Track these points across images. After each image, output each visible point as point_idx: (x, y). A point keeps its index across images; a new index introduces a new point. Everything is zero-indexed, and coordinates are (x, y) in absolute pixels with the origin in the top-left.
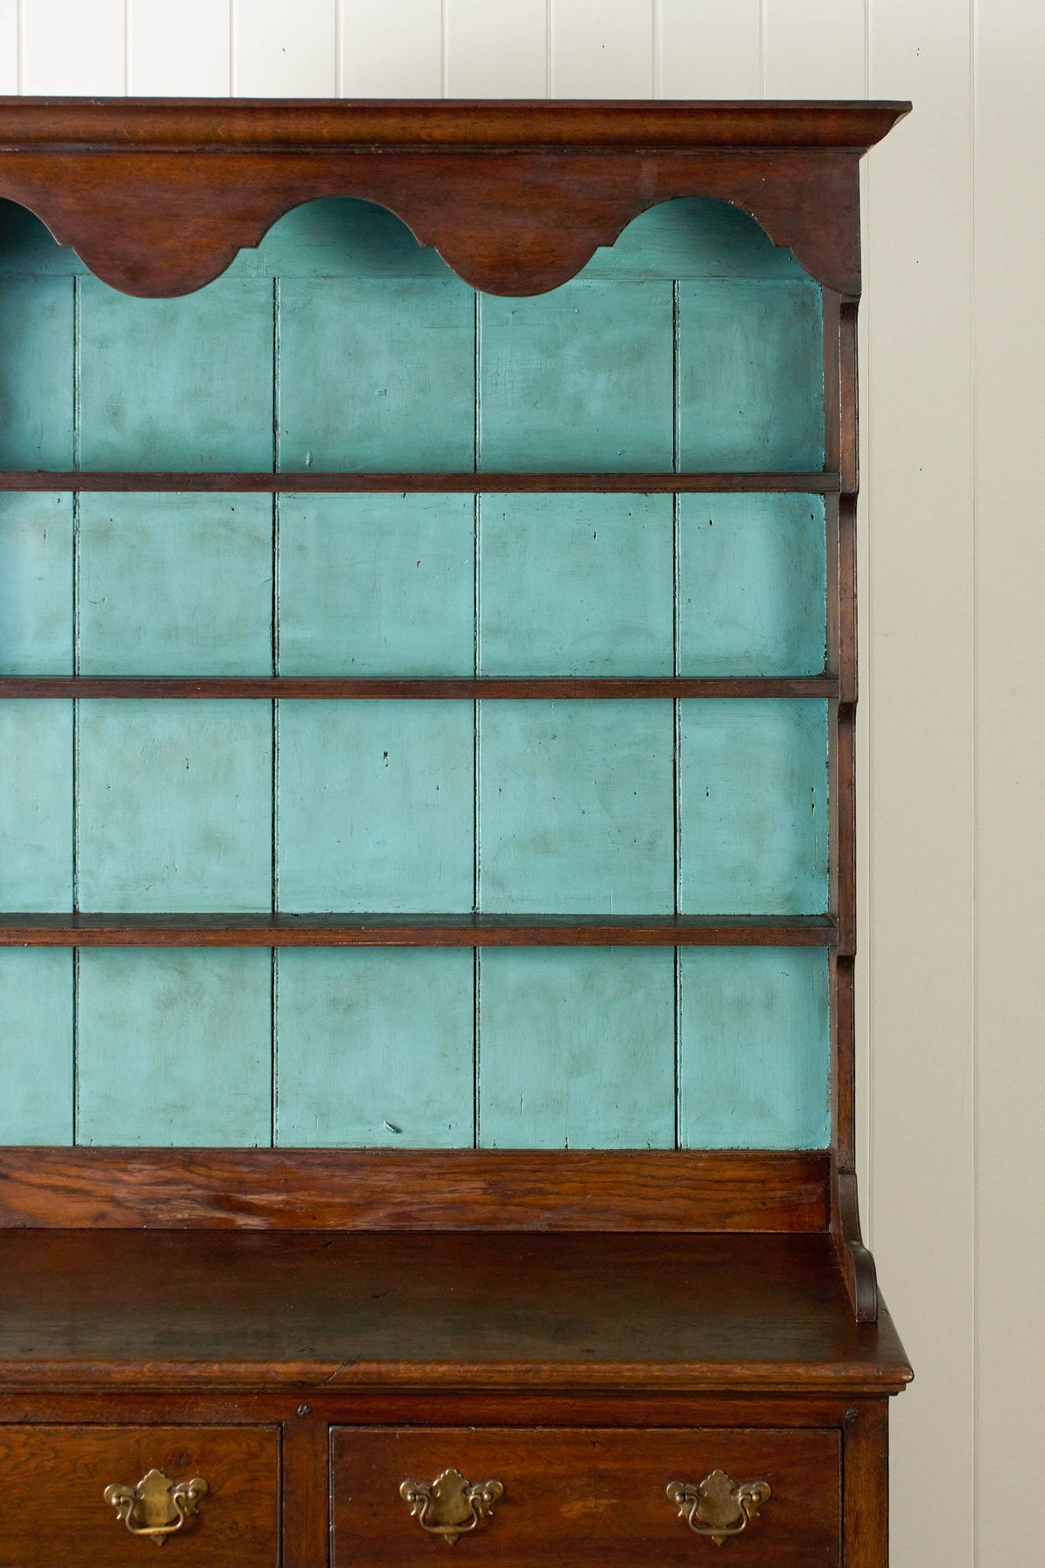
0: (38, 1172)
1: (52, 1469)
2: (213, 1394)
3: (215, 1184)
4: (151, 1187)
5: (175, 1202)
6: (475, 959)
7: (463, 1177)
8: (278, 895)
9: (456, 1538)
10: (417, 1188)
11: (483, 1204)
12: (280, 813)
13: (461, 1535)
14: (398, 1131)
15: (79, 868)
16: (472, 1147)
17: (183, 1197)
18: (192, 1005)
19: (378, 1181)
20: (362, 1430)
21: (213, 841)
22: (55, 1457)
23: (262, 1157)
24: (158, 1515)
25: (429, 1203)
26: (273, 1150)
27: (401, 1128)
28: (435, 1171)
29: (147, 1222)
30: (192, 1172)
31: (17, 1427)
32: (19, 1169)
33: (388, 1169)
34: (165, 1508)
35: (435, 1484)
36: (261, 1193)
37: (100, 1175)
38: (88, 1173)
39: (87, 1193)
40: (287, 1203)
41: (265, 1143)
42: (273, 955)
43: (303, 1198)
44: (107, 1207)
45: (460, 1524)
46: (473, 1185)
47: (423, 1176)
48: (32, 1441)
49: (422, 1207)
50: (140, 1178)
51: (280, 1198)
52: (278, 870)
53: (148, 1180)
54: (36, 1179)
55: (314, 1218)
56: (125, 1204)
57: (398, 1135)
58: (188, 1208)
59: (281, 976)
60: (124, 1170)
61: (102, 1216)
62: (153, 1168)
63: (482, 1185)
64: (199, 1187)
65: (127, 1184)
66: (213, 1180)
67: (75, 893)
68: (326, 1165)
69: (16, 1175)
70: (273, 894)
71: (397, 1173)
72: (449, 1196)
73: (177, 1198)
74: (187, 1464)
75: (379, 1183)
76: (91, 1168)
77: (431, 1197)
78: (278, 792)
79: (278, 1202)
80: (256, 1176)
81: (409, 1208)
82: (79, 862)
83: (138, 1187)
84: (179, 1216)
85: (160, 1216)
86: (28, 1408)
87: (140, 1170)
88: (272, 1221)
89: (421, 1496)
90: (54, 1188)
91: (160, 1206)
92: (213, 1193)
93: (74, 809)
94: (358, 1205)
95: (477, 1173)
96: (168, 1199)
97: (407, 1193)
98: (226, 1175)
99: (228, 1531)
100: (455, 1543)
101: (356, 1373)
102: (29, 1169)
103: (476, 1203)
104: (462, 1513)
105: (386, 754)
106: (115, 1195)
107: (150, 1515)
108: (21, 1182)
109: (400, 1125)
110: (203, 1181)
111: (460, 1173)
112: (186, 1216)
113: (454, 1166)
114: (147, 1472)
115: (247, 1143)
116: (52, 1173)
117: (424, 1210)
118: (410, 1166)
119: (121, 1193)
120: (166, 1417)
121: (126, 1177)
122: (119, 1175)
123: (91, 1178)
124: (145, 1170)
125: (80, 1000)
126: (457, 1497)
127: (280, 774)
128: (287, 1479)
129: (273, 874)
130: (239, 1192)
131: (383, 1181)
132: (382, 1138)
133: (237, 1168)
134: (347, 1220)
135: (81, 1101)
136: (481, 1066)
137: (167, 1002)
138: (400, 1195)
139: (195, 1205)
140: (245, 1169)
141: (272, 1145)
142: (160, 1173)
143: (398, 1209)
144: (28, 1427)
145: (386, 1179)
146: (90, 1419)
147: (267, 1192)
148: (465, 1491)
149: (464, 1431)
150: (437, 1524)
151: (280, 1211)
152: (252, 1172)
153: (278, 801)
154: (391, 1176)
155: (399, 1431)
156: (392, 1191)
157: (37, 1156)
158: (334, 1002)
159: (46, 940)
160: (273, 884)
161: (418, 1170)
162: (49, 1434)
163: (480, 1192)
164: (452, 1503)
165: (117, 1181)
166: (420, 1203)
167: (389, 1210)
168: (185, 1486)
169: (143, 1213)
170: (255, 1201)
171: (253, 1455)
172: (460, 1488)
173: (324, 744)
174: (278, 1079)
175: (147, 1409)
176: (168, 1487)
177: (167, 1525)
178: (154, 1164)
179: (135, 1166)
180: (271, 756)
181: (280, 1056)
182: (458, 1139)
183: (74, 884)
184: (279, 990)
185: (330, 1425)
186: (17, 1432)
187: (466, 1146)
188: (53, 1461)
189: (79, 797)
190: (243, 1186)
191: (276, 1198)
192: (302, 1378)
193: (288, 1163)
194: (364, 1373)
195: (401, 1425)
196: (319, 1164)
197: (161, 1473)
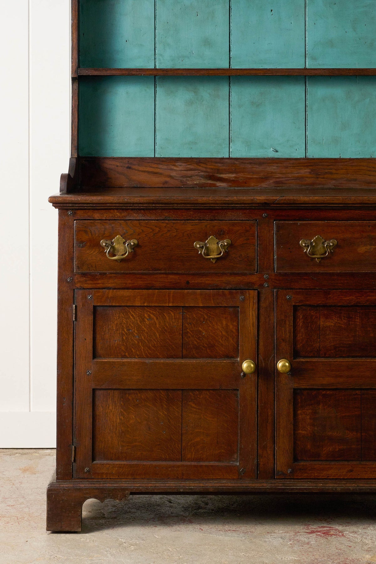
0: (142, 166)
1: (175, 236)
2: (233, 209)
3: (209, 170)
4: (185, 172)
5: (194, 177)
6: (306, 87)
7: (302, 168)
8: (231, 63)
9: (320, 260)
10: (284, 172)
11: (309, 178)
12: (232, 32)
13: (322, 258)
14: (277, 151)
15: (157, 53)
16: (305, 157)
17: (196, 175)
18: (199, 104)
19: (270, 169)
20: (287, 222)
21: (207, 43)
22: (176, 232)
23: (226, 160)
24: (213, 252)
25: (289, 178)
26: (229, 158)
27: (279, 151)
28: (291, 165)
29: (183, 185)
30: (200, 166)
31: (163, 221)
32: (135, 165)
33: (274, 165)
34: (216, 250)
35: (312, 241)
36: (226, 174)
37: (165, 167)
38: (161, 166)
39: (161, 174)
40: (235, 177)
41: (227, 156)
42: (229, 86)
43: (242, 176)
44: (168, 179)
45: (322, 255)
46: (306, 171)
47: (287, 167)
48: (168, 226)
49: (286, 179)
50: (181, 168)
51: (233, 176)
52: (231, 54)
53: (183, 169)
54: (141, 168)
55: (246, 183)
56: (175, 178)
57: (277, 153)
58: (199, 180)
59: (233, 94)
60: (174, 165)
61: (166, 182)
62: (186, 164)
63: (309, 171)
64: (202, 171)
65: (175, 170)
66: (208, 169)
67: (155, 62)
68: (250, 163)
69: (134, 167)
70: (230, 63)
71: (277, 166)
72: (297, 175)
73: (194, 176)
74: (223, 234)
75: (270, 170)
76: (162, 164)
77: (290, 175)
78: (231, 25)
79: (232, 177)
80: (224, 167)
81: (281, 179)
82: (156, 51)
83: (179, 172)
84: (195, 183)
85: (188, 183)
86: (166, 214)
87: (180, 165)
88: (230, 184)
89: (308, 244)
90: (148, 172)
91: (188, 179)
92: (208, 174)
93: (155, 31)
94: (262, 178)
95: (307, 166)
96: (191, 176)
97: (281, 174)
98: (212, 167)
99: (238, 258)
100: (320, 262)
101: (285, 200)
102: (139, 165)
103: (307, 177)
104: (322, 251)
105: (272, 11)
106: (171, 174)
107: (211, 252)
108: (136, 170)
109: (278, 149)
110: (204, 170)
111: (301, 166)
112: (198, 183)
113: (298, 163)
114: (209, 237)
115: (220, 156)
116: (147, 167)
117: (286, 180)
118: (281, 164)
119: (173, 174)
120: (216, 218)
121: (175, 168)
122: (172, 167)
123: (162, 168)
124: (182, 165)
125: (157, 103)
126: (320, 246)
127: (232, 18)
128: (259, 240)
129: (230, 55)
130: (217, 173)
131: (271, 169)
132: (271, 154)
133: (217, 165)
134: (258, 184)
135: (157, 141)
136: (308, 127)
137: (190, 103)
138: (278, 175)
139: (201, 179)
140: (219, 165)
141: (229, 157)
142: (188, 166)
143: (278, 180)
144: (167, 221)
145: (273, 168)
146: (189, 218)
147: (228, 173)
148: (323, 243)
149: (323, 222)
150: (313, 254)
151: (233, 181)
152: (222, 166)
153: (231, 28)
154: (274, 167)
156: (275, 173)
158: (253, 103)
159: (150, 73)
160: (230, 59)
161: (284, 165)
162: (174, 223)
163: (308, 173)
164: (319, 248)
165: (172, 170)
166: (286, 177)
167: (274, 180)
168: (223, 242)
169: (181, 181)
170: (223, 177)
171: (247, 231)
172: (322, 242)
173: (248, 7)
174: (232, 132)
175: (209, 215)
176: (217, 242)
177: (217, 255)
178: (185, 163)
179: (178, 164)
180: (229, 11)
181: (232, 123)
182: (299, 154)
183: (155, 59)
184: (231, 99)
185: (274, 220)
186: (163, 223)
187: (302, 157)
188: (176, 233)
189: (157, 26)
190: (219, 171)
191: (232, 176)
192: (266, 201)
193: (236, 162)
194: (288, 200)
195: (300, 220)
196: (248, 163)
197: (214, 237)
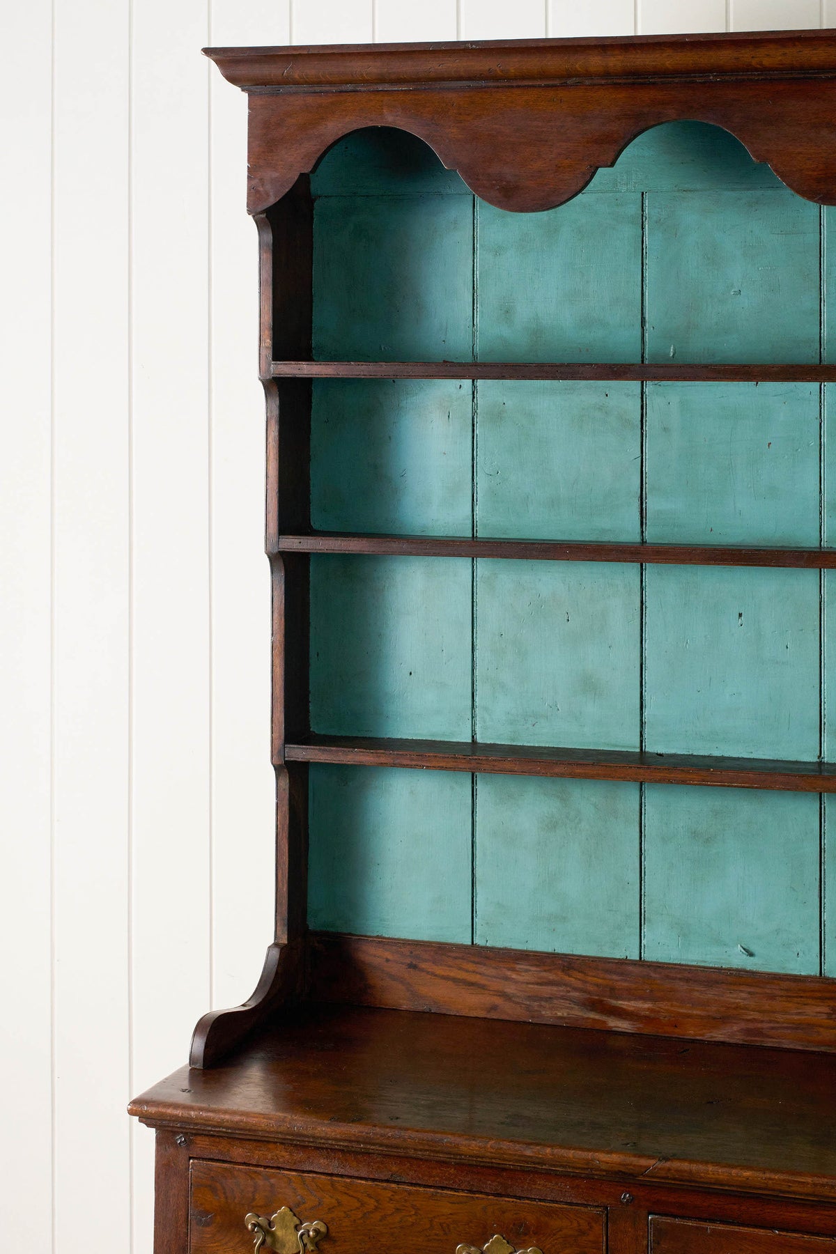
0: (441, 965)
1: (413, 1224)
2: (548, 1174)
3: (591, 988)
4: (536, 986)
5: (555, 1001)
6: (821, 804)
7: (810, 1001)
8: (646, 736)
10: (767, 1007)
11: (827, 1028)
12: (649, 663)
14: (751, 954)
15: (477, 703)
16: (818, 975)
17: (563, 998)
18: (571, 829)
19: (732, 998)
20: (677, 1221)
21: (589, 686)
22: (416, 1214)
23: (631, 968)
25: (778, 1022)
26: (641, 963)
27: (756, 953)
28: (783, 993)
29: (533, 1017)
30: (570, 976)
31: (385, 1184)
32: (426, 961)
33: (742, 988)
36: (629, 1000)
37: (492, 972)
38: (482, 969)
39: (483, 987)
40: (652, 1010)
41: (634, 956)
42: (641, 789)
43: (666, 1007)
44: (497, 1001)
46: (818, 1009)
47: (772, 997)
48: (397, 1197)
49: (772, 1025)
50: (526, 977)
51: (646, 1006)
52: (646, 714)
53: (533, 980)
54: (439, 970)
55: (676, 1026)
56: (513, 999)
57: (752, 958)
58: (567, 1008)
59: (648, 809)
60: (513, 970)
61: (494, 1008)
62: (538, 969)
63: (826, 1010)
64: (575, 989)
65: (516, 982)
66: (588, 985)
67: (473, 725)
68: (687, 980)
69: (423, 965)
70: (641, 735)
71: (749, 993)
72: (796, 1017)
73: (557, 998)
74: (525, 1234)
75: (733, 1000)
76: (485, 965)
77: (780, 1017)
78: (646, 645)
79: (644, 1009)
80: (626, 984)
81: (759, 1025)
82: (477, 699)
83: (524, 986)
84: (559, 1014)
85: (543, 1013)
86: (394, 1168)
87: (527, 971)
88: (638, 1026)
90: (455, 980)
91: (543, 1003)
92: (588, 996)
93: (473, 652)
94: (714, 1018)
95: (822, 999)
96: (550, 998)
97: (758, 1011)
98: (600, 981)
101: (669, 1170)
102: (434, 962)
103: (821, 1026)
105: (740, 615)
106: (505, 990)
108: (428, 973)
109: (752, 948)
110: (579, 985)
111: (807, 997)
112: (565, 1015)
113: (799, 990)
114: (492, 1236)
115: (619, 954)
116: (451, 967)
117: (773, 1028)
118: (761, 987)
119: (510, 989)
120: (509, 1190)
121: (514, 976)
122: (509, 973)
123: (486, 973)
124: (530, 971)
125: (478, 819)
127: (647, 629)
129: (642, 715)
130: (610, 997)
131: (736, 998)
132: (736, 959)
133: (608, 976)
134: (704, 1031)
135: (478, 906)
136: (826, 901)
137: (552, 825)
138: (752, 1013)
139: (573, 1006)
140: (615, 977)
141: (641, 958)
142: (544, 974)
143: (751, 1026)
144: (393, 1185)
145: (738, 997)
146: (445, 1183)
147: (635, 1000)
149: (769, 1233)
151: (646, 1017)
152: (621, 980)
153: (646, 653)
154: (744, 995)
155: (710, 1226)
156: (745, 1008)
157: (440, 950)
158: (695, 835)
159: (441, 765)
160: (642, 726)
161: (768, 991)
162: (410, 1193)
163: (825, 1016)
165: (507, 979)
166: (770, 1022)
167: (743, 1025)
169: (528, 1008)
170: (624, 1007)
171: (582, 1233)
173: (685, 604)
174: (646, 900)
175: (492, 1181)
176: (509, 1252)
178: (537, 966)
179: (522, 967)
180: (639, 612)
181: (647, 878)
182: (805, 966)
183: (473, 717)
184: (646, 821)
185: (650, 1213)
186: (385, 1189)
187: (812, 974)
188: (414, 1217)
189: (478, 642)
190: (614, 992)
191: (643, 1006)
192: (622, 1169)
193: (653, 975)
194: (677, 1171)
195: (713, 1221)
196: (680, 979)
197: (504, 1239)
